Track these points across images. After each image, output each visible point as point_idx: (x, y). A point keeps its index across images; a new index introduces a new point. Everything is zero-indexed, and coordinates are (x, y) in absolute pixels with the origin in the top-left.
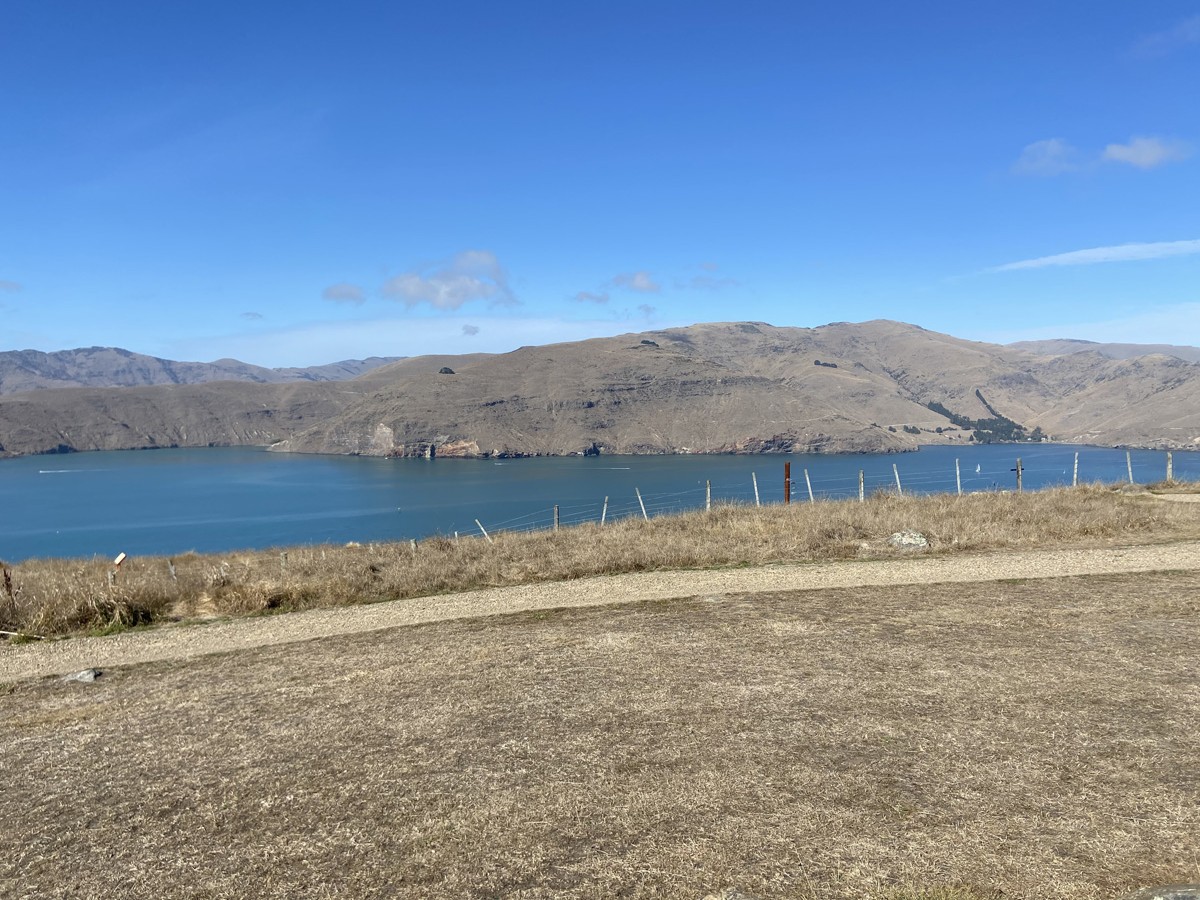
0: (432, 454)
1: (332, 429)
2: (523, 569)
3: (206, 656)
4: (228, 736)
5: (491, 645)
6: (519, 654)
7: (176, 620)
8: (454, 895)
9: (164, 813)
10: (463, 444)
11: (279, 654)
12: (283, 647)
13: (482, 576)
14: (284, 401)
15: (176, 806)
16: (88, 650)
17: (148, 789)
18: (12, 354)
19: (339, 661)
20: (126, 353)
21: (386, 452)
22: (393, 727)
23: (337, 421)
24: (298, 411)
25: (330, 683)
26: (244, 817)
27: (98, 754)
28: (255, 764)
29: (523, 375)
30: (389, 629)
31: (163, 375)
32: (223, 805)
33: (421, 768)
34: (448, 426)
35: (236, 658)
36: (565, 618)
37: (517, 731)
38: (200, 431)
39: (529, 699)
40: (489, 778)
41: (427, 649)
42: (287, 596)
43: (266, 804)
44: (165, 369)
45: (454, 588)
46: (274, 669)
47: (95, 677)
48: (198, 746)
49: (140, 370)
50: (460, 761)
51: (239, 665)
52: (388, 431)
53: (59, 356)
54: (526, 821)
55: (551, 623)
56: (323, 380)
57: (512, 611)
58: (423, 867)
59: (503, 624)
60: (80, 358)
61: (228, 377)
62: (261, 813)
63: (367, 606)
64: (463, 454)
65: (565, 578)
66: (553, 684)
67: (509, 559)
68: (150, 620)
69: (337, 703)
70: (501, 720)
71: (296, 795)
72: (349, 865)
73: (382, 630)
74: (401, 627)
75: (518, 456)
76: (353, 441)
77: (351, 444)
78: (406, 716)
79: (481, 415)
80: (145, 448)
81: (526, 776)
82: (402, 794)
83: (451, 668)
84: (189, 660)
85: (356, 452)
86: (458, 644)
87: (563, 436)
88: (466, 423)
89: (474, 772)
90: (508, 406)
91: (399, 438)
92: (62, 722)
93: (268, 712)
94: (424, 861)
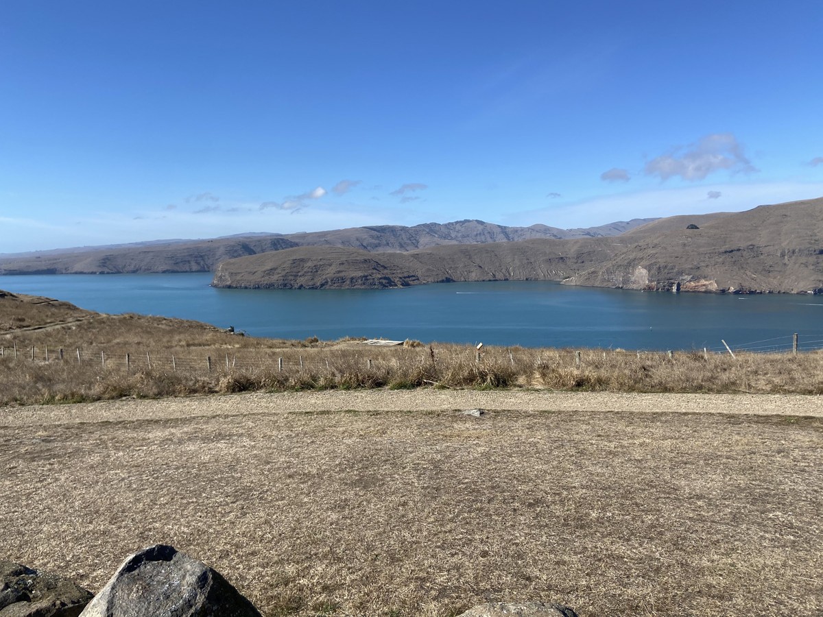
0: (678, 289)
1: (604, 270)
2: (770, 382)
3: (541, 411)
4: (562, 465)
5: (749, 436)
6: (775, 447)
7: (520, 386)
8: (742, 614)
9: (530, 505)
10: (703, 282)
11: (587, 417)
12: (589, 414)
13: (734, 383)
14: (573, 251)
15: (537, 502)
16: (474, 398)
17: (520, 488)
18: (424, 225)
19: (629, 429)
20: (481, 223)
21: (642, 287)
22: (677, 483)
23: (609, 264)
24: (582, 257)
25: (625, 443)
26: (580, 519)
27: (488, 460)
28: (583, 487)
29: (760, 228)
30: (662, 413)
31: (502, 236)
32: (566, 508)
33: (704, 516)
34: (692, 269)
35: (559, 416)
36: (815, 425)
37: (781, 505)
38: (521, 271)
39: (790, 484)
40: (762, 536)
41: (695, 431)
42: (588, 380)
43: (594, 515)
44: (503, 232)
45: (710, 390)
46: (584, 427)
47: (481, 414)
48: (545, 467)
49: (489, 233)
50: (736, 518)
51: (562, 421)
52: (644, 272)
53: (448, 226)
54: (797, 575)
55: (802, 428)
56: (600, 236)
57: (765, 413)
58: (714, 587)
59: (757, 422)
60: (458, 228)
61: (538, 236)
62: (591, 520)
63: (644, 394)
64: (703, 290)
65: (810, 393)
66: (810, 475)
67: (756, 373)
68: (506, 385)
69: (632, 458)
70: (766, 495)
71: (613, 514)
72: (657, 570)
73: (657, 413)
74: (672, 413)
75: (752, 293)
76: (618, 279)
77: (617, 280)
78: (686, 477)
79: (721, 260)
80: (490, 280)
81: (794, 542)
82: (691, 531)
83: (717, 448)
84: (531, 412)
85: (620, 286)
86: (721, 432)
87: (794, 277)
88: (707, 266)
89: (748, 529)
90: (744, 253)
91: (652, 277)
92: (466, 437)
93: (585, 454)
94: (714, 583)
